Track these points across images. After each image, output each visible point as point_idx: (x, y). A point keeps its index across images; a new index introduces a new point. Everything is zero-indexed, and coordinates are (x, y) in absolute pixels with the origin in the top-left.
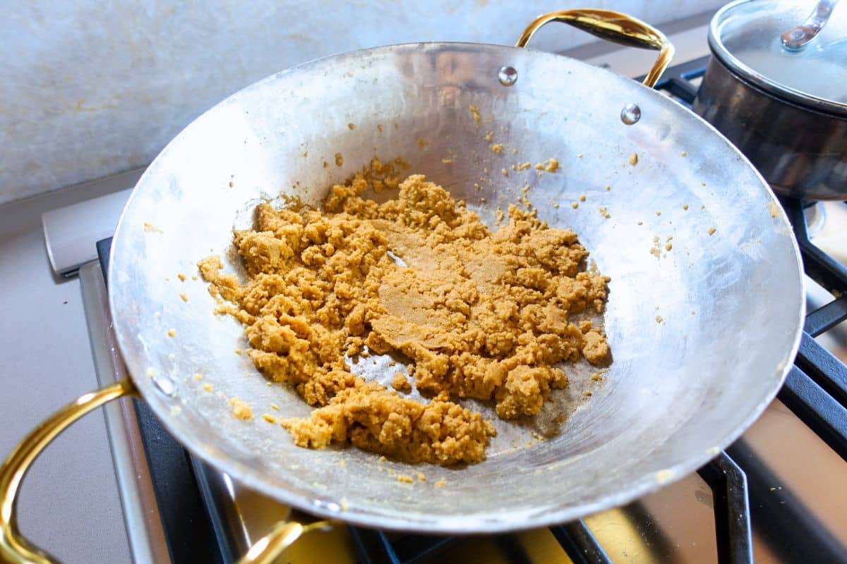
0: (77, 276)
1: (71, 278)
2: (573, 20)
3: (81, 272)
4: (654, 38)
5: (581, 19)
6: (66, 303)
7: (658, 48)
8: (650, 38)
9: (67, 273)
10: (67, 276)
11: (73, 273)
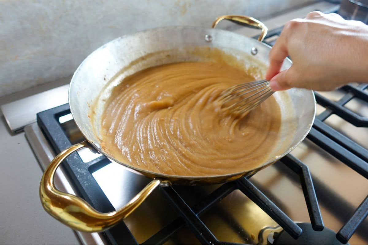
0: (23, 131)
3: (25, 129)
6: (19, 143)
9: (17, 131)
10: (17, 132)
11: (20, 130)
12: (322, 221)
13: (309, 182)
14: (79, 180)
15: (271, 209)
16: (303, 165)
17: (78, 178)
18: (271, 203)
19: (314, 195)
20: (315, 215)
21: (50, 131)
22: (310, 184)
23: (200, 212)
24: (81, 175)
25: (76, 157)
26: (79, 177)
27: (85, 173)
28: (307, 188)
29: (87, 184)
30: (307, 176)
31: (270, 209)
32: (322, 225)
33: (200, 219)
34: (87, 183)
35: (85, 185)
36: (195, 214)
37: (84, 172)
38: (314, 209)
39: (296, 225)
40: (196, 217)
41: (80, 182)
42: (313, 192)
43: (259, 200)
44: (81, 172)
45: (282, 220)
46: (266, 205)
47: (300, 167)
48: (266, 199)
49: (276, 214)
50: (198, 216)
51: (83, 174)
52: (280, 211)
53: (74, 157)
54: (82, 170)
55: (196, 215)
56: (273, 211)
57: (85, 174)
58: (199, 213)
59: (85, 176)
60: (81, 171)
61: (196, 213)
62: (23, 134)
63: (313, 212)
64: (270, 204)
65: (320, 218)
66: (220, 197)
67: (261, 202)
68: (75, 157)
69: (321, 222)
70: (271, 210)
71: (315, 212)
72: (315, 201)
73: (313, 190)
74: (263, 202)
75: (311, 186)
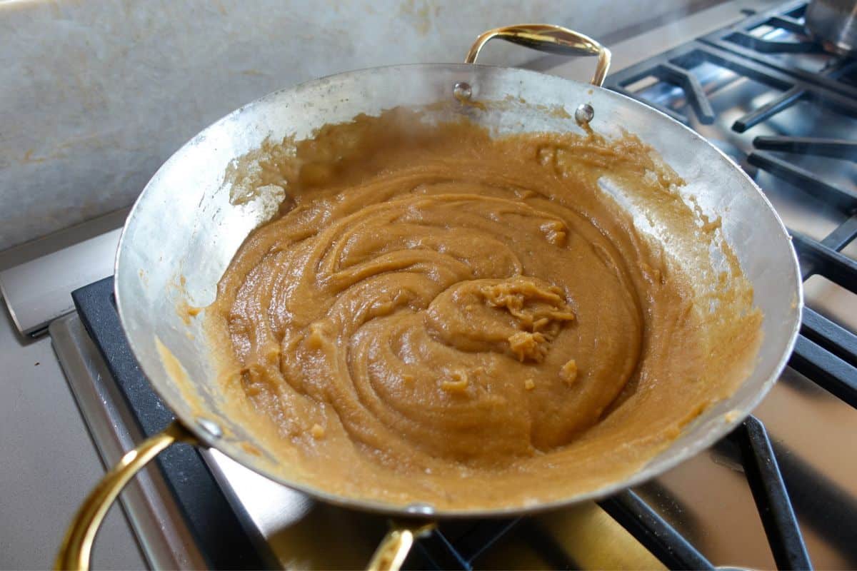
0: (47, 334)
1: (38, 338)
2: (513, 37)
3: (51, 329)
4: (589, 45)
5: (520, 35)
6: (38, 364)
7: (595, 54)
8: (586, 46)
9: (34, 333)
10: (32, 336)
11: (41, 332)
13: (770, 468)
14: (166, 467)
15: (669, 548)
18: (669, 531)
19: (786, 506)
22: (773, 475)
23: (477, 556)
26: (166, 459)
28: (766, 485)
29: (186, 479)
30: (763, 452)
31: (667, 547)
34: (186, 475)
35: (180, 478)
36: (461, 561)
38: (790, 549)
42: (784, 497)
43: (638, 522)
46: (655, 535)
48: (655, 519)
50: (471, 566)
52: (695, 555)
55: (467, 565)
56: (675, 555)
58: (473, 558)
61: (466, 559)
62: (48, 340)
63: (790, 556)
64: (666, 534)
67: (643, 528)
70: (671, 550)
71: (795, 557)
72: (793, 525)
73: (782, 493)
74: (647, 527)
75: (777, 479)
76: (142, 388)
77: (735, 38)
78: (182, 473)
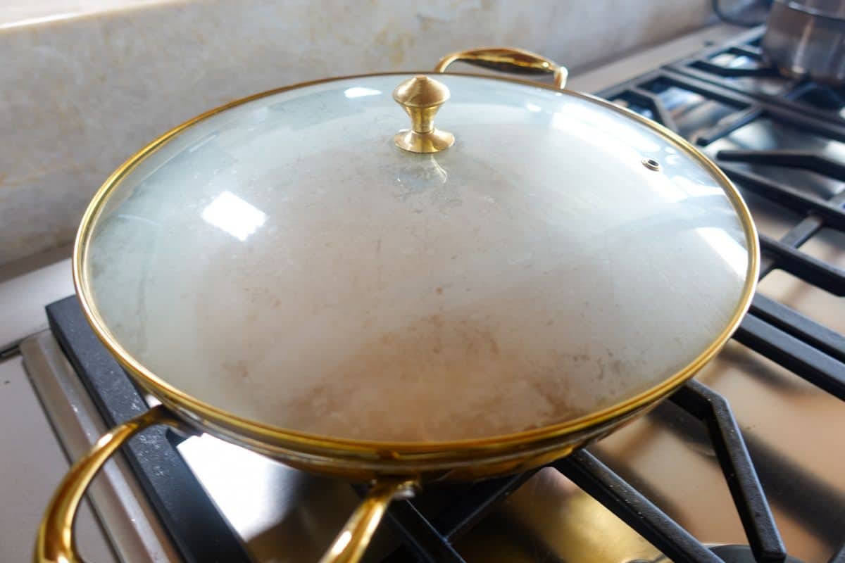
0: (19, 352)
2: (474, 60)
3: (22, 348)
5: (480, 58)
6: (7, 382)
9: (4, 352)
10: (5, 355)
11: (12, 351)
12: (780, 539)
13: (734, 437)
14: (142, 462)
15: (640, 513)
16: (713, 396)
17: (139, 459)
18: (639, 498)
19: (749, 472)
20: (760, 524)
21: (74, 347)
22: (738, 445)
23: (455, 530)
24: (148, 449)
25: (137, 405)
27: (158, 443)
28: (731, 453)
29: (161, 472)
30: (726, 424)
31: (637, 512)
32: (780, 549)
33: (453, 550)
34: (162, 469)
35: (156, 473)
36: (440, 536)
37: (153, 442)
38: (753, 507)
39: (711, 553)
40: (444, 544)
41: (143, 466)
42: (747, 463)
43: (609, 493)
44: (146, 442)
45: (671, 540)
46: (625, 503)
47: (705, 400)
48: (626, 488)
49: (654, 527)
50: (449, 541)
51: (153, 445)
52: (665, 519)
53: (131, 405)
54: (149, 436)
55: (445, 540)
56: (645, 519)
57: (157, 447)
58: (452, 533)
59: (157, 451)
60: (147, 440)
61: (444, 534)
62: (18, 359)
63: (754, 515)
64: (636, 501)
65: (772, 531)
66: (505, 488)
67: (613, 496)
68: (134, 406)
69: (777, 542)
70: (641, 515)
71: (758, 515)
73: (745, 459)
74: (618, 496)
75: (741, 448)
76: (118, 391)
77: (699, 65)
78: (158, 467)
